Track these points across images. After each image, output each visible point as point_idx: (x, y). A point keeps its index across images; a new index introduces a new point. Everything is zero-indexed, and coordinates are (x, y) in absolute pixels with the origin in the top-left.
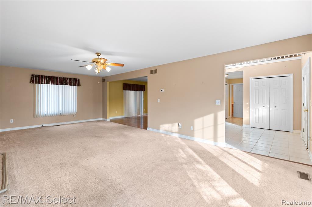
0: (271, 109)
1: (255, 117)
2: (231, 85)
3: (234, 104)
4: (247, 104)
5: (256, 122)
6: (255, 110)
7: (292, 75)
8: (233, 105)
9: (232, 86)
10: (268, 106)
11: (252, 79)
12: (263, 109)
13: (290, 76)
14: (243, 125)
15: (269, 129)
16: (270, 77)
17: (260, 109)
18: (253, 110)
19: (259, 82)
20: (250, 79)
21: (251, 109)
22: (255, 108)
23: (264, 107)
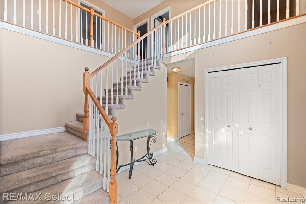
0: (241, 133)
1: (214, 145)
4: (202, 119)
5: (215, 155)
6: (215, 131)
7: (284, 61)
10: (237, 126)
11: (208, 73)
12: (227, 132)
13: (280, 63)
14: (194, 157)
15: (239, 173)
16: (241, 68)
17: (223, 130)
18: (210, 132)
19: (220, 77)
20: (206, 72)
21: (206, 130)
22: (214, 129)
23: (229, 126)
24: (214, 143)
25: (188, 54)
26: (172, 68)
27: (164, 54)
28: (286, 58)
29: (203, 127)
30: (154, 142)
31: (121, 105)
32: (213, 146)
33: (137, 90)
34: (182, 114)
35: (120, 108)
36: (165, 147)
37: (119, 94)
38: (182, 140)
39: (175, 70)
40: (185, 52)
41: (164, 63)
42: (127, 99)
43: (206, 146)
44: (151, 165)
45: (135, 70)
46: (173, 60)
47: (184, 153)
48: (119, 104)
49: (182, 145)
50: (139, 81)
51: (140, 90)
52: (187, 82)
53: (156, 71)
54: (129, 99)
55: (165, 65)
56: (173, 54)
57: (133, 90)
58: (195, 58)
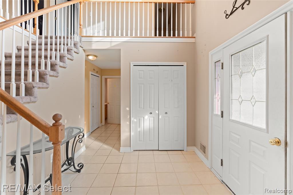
0: (160, 117)
1: (139, 131)
2: (104, 77)
3: (108, 105)
4: (128, 109)
5: (139, 141)
6: (139, 119)
7: (185, 64)
8: (106, 106)
9: (106, 79)
10: (157, 112)
11: (134, 66)
12: (150, 118)
13: (183, 66)
14: (121, 148)
15: (158, 150)
16: (160, 66)
17: (146, 117)
18: (135, 120)
19: (144, 71)
20: (132, 65)
21: (132, 119)
22: (139, 117)
23: (151, 113)
24: (138, 130)
25: (113, 44)
26: (88, 55)
27: (82, 37)
28: (186, 63)
29: (129, 117)
30: (80, 142)
31: (31, 97)
32: (138, 133)
33: (53, 76)
34: (93, 107)
35: (29, 101)
36: (83, 146)
37: (26, 79)
38: (94, 134)
39: (91, 58)
40: (110, 41)
41: (82, 48)
42: (39, 88)
43: (132, 134)
44: (77, 172)
45: (37, 47)
46: (94, 46)
47: (105, 146)
48: (26, 95)
49: (97, 139)
50: (56, 64)
51: (57, 77)
52: (97, 72)
53: (74, 54)
54: (43, 88)
55: (83, 49)
56: (94, 39)
57: (49, 75)
58: (120, 49)
